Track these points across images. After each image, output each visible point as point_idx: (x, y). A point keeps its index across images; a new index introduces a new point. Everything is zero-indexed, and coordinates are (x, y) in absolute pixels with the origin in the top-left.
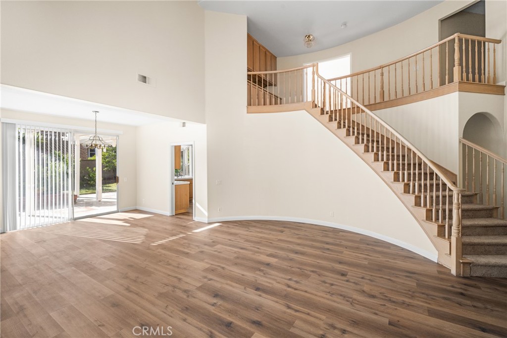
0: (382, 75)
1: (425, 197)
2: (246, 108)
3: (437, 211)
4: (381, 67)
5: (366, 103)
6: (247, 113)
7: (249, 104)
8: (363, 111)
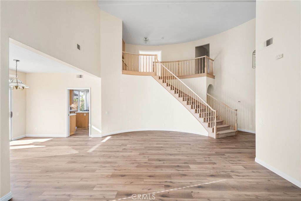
0: (179, 64)
1: (203, 114)
2: (122, 71)
3: (207, 119)
4: (178, 61)
5: (177, 75)
6: (122, 74)
7: (123, 69)
8: (176, 79)
